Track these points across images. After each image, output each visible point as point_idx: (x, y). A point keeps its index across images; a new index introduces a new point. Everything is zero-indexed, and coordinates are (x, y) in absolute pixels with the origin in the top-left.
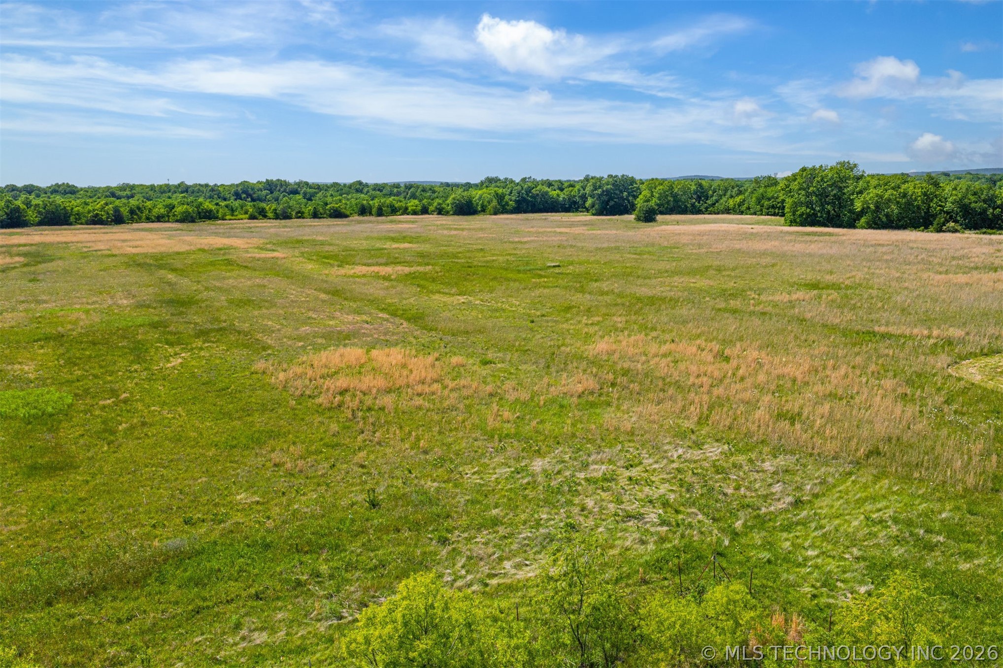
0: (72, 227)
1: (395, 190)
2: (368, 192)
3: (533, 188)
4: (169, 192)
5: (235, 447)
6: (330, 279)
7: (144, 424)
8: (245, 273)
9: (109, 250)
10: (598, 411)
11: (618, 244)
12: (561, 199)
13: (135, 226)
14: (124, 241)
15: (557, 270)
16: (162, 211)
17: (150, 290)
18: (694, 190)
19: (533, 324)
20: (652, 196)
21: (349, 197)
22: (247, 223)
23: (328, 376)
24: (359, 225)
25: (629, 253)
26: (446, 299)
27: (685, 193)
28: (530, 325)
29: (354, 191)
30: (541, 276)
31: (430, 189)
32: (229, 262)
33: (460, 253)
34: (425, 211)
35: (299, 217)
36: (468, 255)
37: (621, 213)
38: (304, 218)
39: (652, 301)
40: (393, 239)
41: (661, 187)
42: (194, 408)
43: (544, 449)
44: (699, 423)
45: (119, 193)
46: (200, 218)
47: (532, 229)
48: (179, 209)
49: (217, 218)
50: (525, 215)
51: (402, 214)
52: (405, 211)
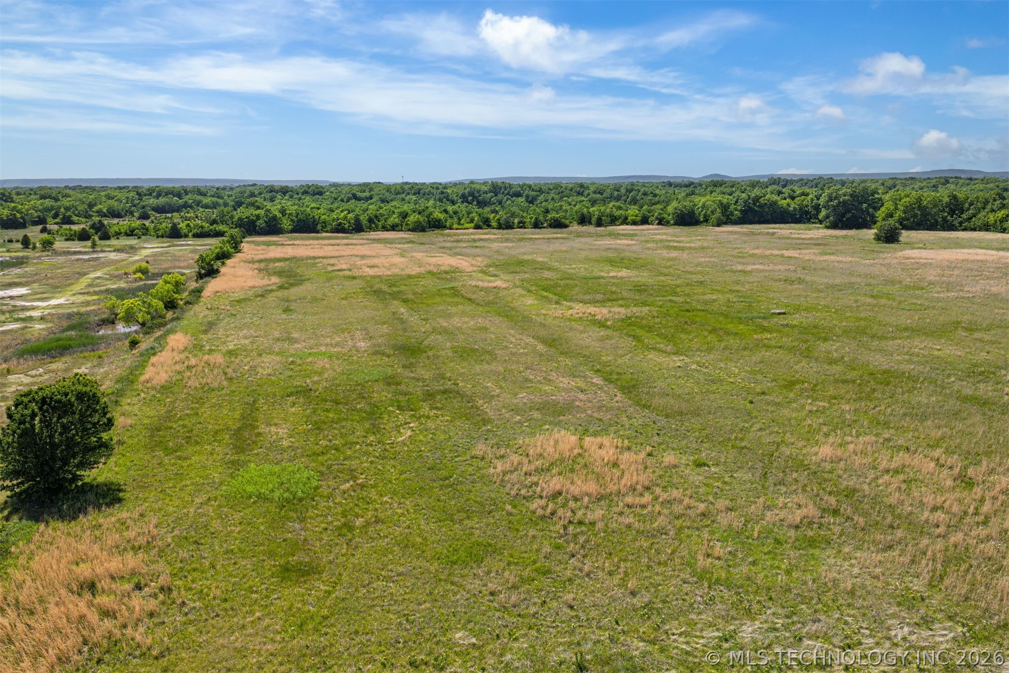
0: (319, 235)
1: (616, 193)
2: (588, 195)
3: (762, 197)
4: (403, 193)
5: (455, 563)
6: (549, 321)
7: (378, 521)
8: (469, 308)
9: (350, 270)
10: (817, 552)
11: (853, 280)
12: (792, 209)
13: (373, 235)
14: (363, 257)
15: (782, 320)
16: (397, 220)
17: (385, 329)
18: (946, 203)
19: (752, 405)
20: (896, 209)
21: (570, 200)
22: (472, 234)
23: (542, 470)
24: (577, 240)
25: (865, 295)
26: (662, 359)
27: (935, 206)
28: (749, 406)
29: (575, 194)
30: (764, 329)
31: (652, 193)
32: (455, 292)
33: (677, 286)
34: (645, 221)
35: (521, 227)
36: (687, 290)
37: (859, 226)
38: (525, 228)
39: (887, 378)
40: (611, 262)
41: (908, 199)
42: (421, 501)
43: (756, 607)
44: (931, 585)
45: (359, 194)
46: (430, 227)
47: (756, 251)
48: (412, 218)
49: (445, 227)
50: (750, 226)
51: (622, 224)
52: (625, 221)
